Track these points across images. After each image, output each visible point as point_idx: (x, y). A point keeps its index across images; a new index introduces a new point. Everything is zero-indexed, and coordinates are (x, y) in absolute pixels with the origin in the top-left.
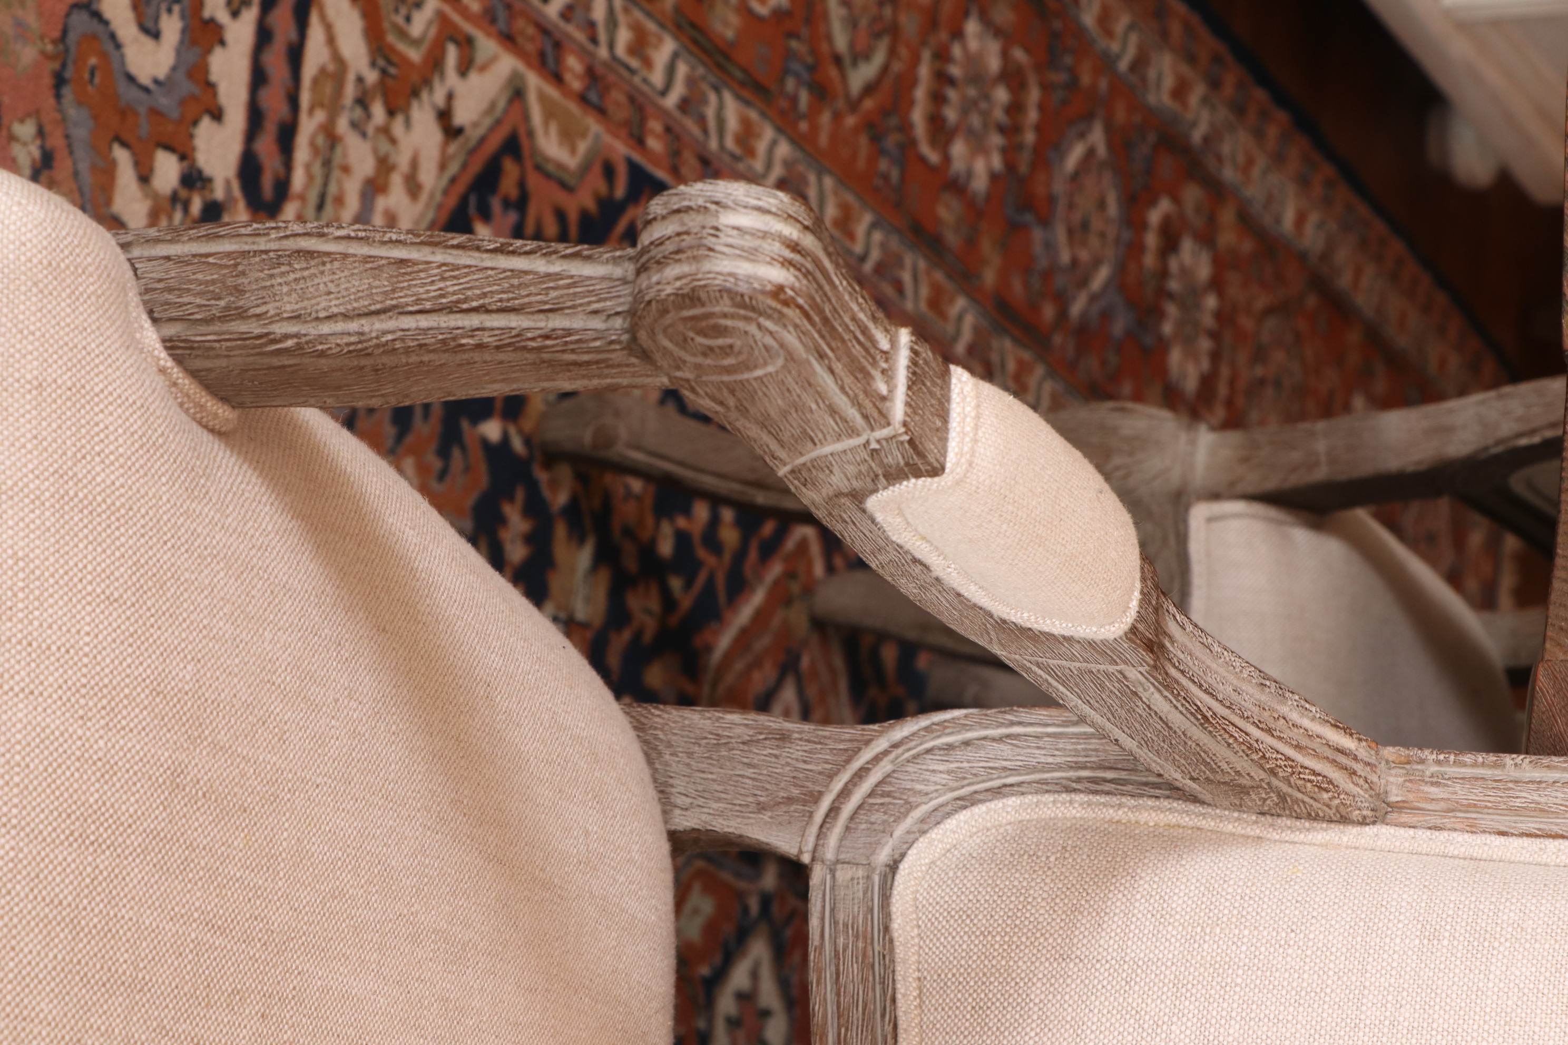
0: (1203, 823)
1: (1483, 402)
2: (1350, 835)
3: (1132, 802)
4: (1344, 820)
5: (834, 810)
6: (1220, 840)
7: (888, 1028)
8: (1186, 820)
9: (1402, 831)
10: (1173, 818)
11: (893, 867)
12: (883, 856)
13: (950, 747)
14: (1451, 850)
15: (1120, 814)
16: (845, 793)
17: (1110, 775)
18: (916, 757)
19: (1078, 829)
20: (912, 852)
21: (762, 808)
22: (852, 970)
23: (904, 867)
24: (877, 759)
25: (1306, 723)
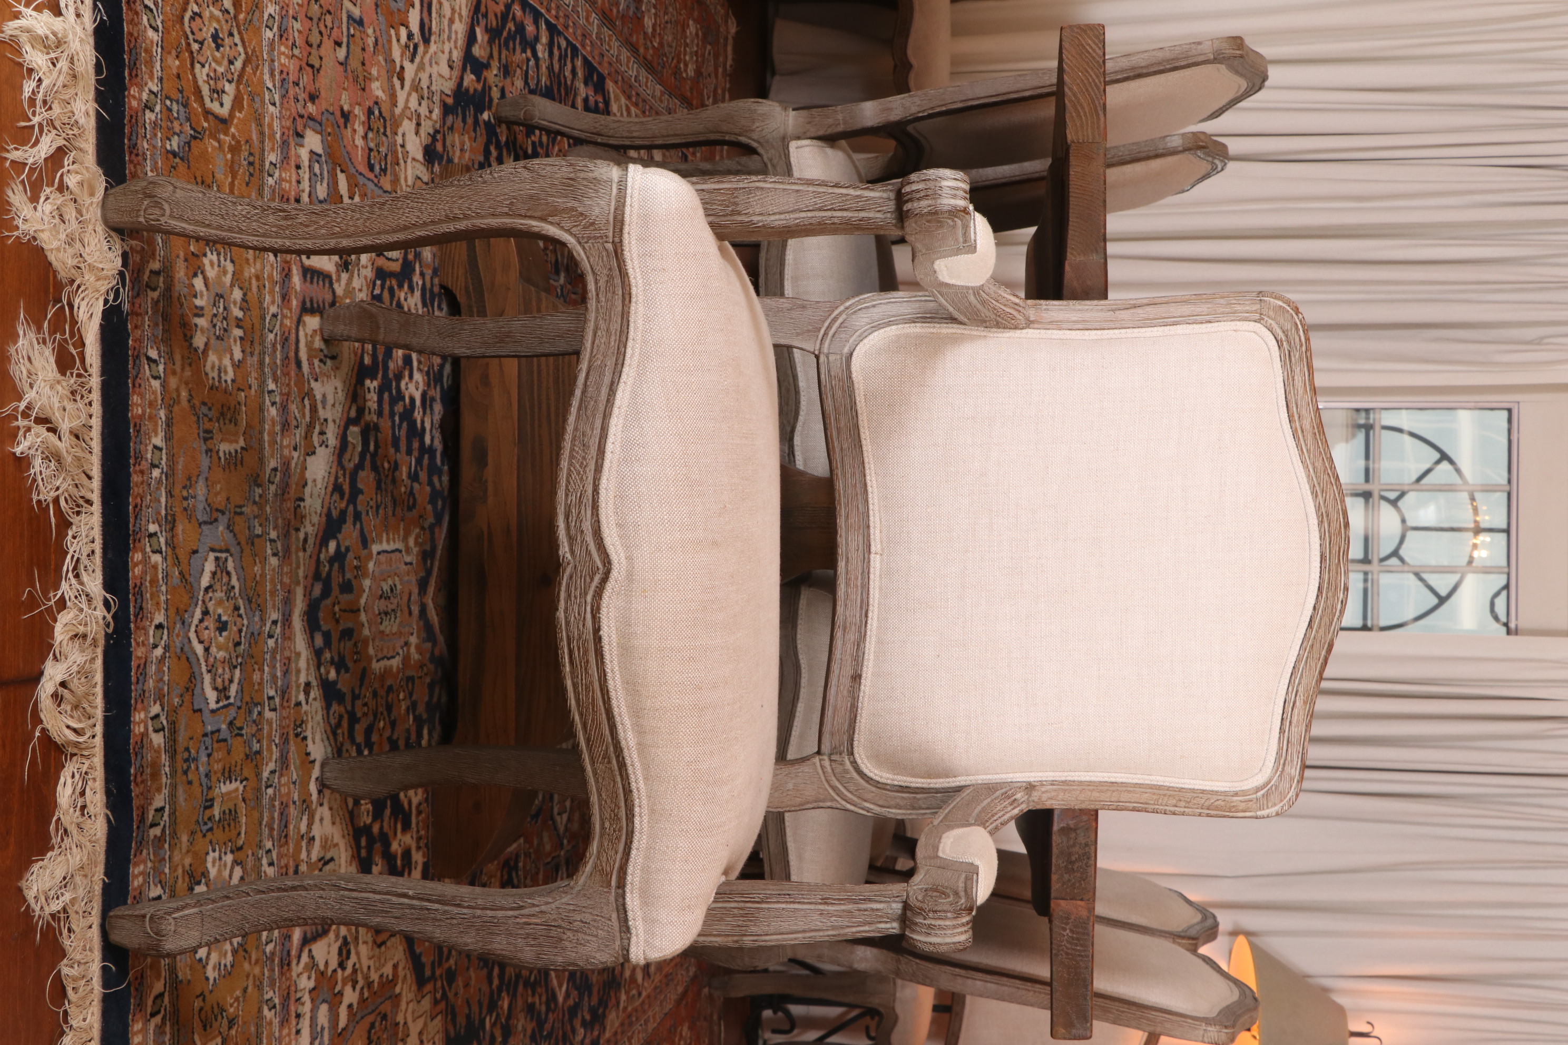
0: (966, 332)
1: (903, 98)
2: (1018, 333)
3: (938, 325)
4: (1016, 328)
5: (825, 334)
6: (972, 338)
7: (854, 414)
8: (959, 331)
9: (1036, 331)
10: (954, 331)
11: (851, 354)
12: (846, 350)
13: (867, 307)
14: (1054, 337)
15: (935, 331)
16: (829, 327)
17: (928, 315)
18: (855, 312)
19: (918, 337)
20: (858, 348)
21: (798, 334)
22: (839, 393)
23: (855, 354)
24: (840, 314)
25: (1005, 295)
